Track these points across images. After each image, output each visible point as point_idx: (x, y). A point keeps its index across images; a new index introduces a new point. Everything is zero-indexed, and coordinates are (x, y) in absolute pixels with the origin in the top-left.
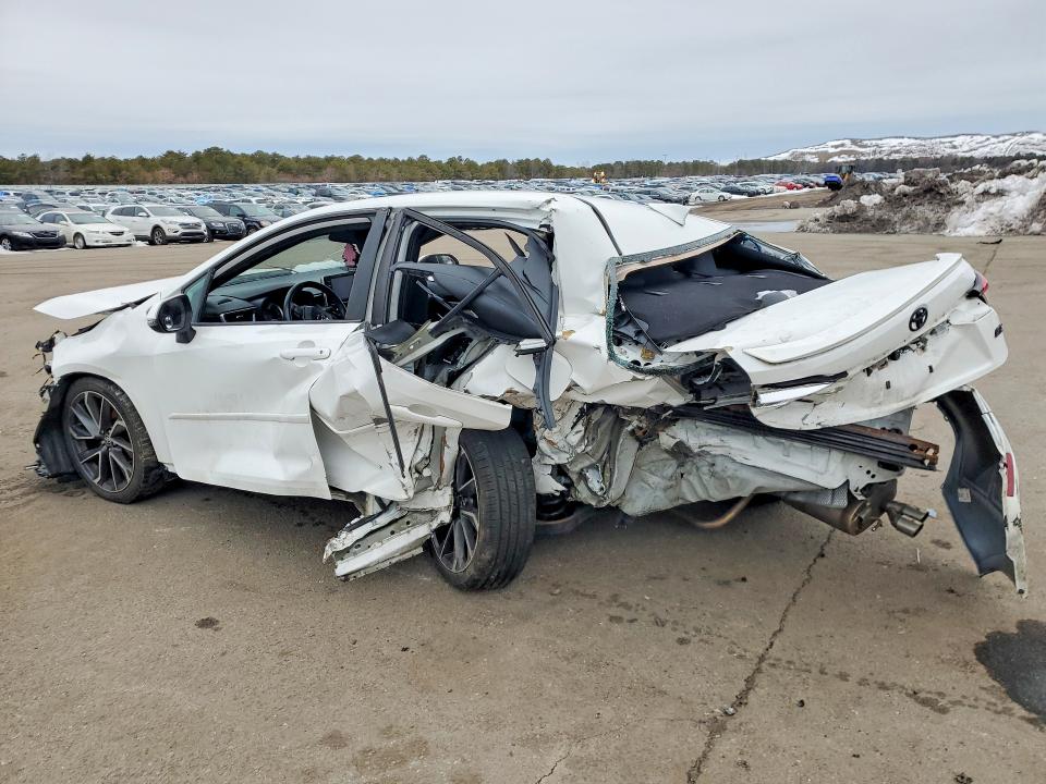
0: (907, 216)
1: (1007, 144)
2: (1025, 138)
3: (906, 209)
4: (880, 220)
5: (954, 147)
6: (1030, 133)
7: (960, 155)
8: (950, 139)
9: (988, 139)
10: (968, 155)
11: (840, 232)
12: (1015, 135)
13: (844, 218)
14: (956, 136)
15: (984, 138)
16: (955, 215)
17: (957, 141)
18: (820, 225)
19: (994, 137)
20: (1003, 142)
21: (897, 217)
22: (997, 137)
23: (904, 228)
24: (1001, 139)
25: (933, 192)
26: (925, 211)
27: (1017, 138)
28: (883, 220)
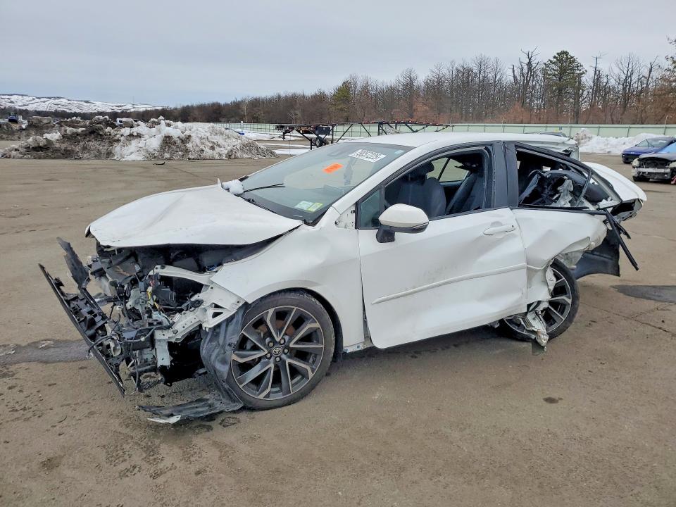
0: (84, 148)
1: (47, 103)
2: (57, 101)
3: (81, 144)
4: (66, 150)
5: (12, 102)
6: (59, 98)
7: (17, 107)
8: (8, 97)
9: (34, 99)
10: (24, 108)
11: (40, 158)
12: (50, 98)
13: (38, 149)
14: (11, 95)
15: (31, 98)
16: (117, 149)
17: (14, 98)
18: (21, 153)
19: (37, 98)
20: (44, 102)
21: (78, 149)
22: (39, 98)
23: (85, 156)
24: (42, 100)
25: (94, 133)
26: (94, 144)
27: (52, 100)
28: (69, 151)
